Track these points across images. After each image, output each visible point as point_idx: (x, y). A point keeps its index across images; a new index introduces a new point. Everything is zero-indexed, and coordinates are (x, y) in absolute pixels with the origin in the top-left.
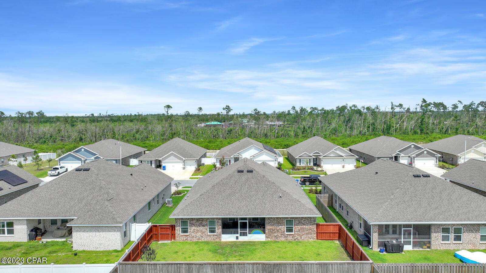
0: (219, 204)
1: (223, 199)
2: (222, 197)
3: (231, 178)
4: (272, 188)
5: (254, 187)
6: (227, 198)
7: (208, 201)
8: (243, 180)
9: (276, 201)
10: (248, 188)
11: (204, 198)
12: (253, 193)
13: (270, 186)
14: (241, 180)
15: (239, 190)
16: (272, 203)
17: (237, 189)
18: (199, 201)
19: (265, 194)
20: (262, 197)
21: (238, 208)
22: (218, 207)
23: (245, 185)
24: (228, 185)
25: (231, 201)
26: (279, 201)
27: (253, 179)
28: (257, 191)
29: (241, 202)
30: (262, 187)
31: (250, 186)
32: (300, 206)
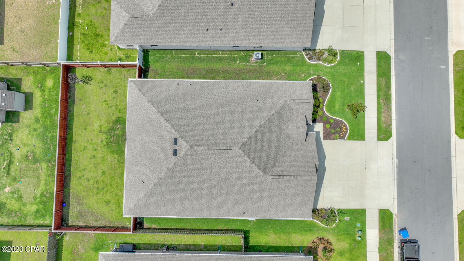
0: (138, 122)
1: (143, 125)
2: (145, 123)
3: (167, 130)
4: (152, 175)
5: (155, 156)
6: (144, 129)
7: (142, 110)
8: (164, 145)
9: (139, 177)
10: (154, 149)
11: (145, 106)
12: (149, 155)
13: (156, 174)
14: (164, 142)
15: (152, 140)
16: (138, 173)
17: (154, 139)
18: (142, 102)
19: (146, 167)
20: (144, 163)
21: (134, 140)
22: (135, 121)
23: (158, 147)
24: (158, 129)
25: (141, 133)
26: (139, 179)
27: (165, 156)
28: (150, 159)
29: (139, 142)
30: (154, 165)
31: (156, 152)
32: (133, 199)
